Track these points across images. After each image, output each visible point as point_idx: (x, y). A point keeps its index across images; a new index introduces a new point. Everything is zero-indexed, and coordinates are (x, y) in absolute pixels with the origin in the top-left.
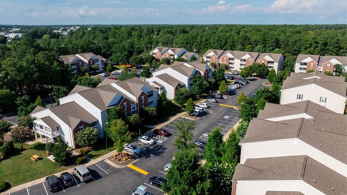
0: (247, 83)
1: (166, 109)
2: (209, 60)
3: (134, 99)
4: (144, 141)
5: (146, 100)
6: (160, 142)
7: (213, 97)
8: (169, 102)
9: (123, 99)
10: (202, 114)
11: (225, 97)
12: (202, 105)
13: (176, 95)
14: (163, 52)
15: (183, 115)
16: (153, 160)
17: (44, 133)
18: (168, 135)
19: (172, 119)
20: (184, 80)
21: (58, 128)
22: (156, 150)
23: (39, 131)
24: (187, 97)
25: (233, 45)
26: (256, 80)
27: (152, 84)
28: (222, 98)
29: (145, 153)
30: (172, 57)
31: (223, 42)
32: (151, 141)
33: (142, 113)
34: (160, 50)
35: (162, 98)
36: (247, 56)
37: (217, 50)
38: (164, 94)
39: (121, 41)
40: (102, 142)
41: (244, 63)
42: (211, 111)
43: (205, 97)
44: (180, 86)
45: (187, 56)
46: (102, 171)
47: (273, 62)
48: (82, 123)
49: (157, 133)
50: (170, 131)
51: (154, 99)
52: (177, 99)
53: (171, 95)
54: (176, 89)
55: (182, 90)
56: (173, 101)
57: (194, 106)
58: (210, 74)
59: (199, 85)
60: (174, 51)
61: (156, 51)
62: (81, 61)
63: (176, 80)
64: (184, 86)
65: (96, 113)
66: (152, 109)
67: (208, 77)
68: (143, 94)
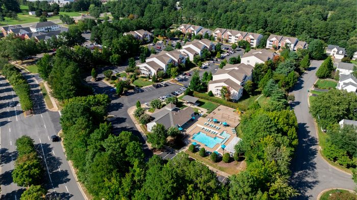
0: (235, 52)
1: (189, 65)
2: (216, 35)
3: (176, 60)
4: (181, 76)
5: (181, 61)
6: (187, 77)
7: (213, 60)
8: (191, 62)
9: (172, 61)
10: (205, 68)
11: (219, 60)
12: (206, 64)
13: (194, 59)
14: (187, 28)
15: (197, 68)
16: (184, 82)
17: (145, 72)
18: (190, 75)
19: (192, 70)
20: (198, 51)
21: (150, 71)
22: (185, 80)
23: (143, 72)
24: (199, 60)
25: (236, 22)
26: (240, 50)
27: (182, 53)
28: (217, 61)
29: (182, 80)
30: (193, 32)
31: (229, 20)
32: (184, 77)
33: (179, 66)
34: (185, 27)
35: (188, 61)
36: (239, 35)
37: (222, 29)
38: (188, 58)
39: (155, 14)
40: (167, 76)
41: (237, 39)
42: (210, 67)
43: (208, 60)
44: (196, 54)
45: (202, 32)
46: (168, 84)
47: (253, 40)
48: (159, 69)
49: (185, 74)
50: (191, 74)
51: (184, 61)
52: (194, 61)
53: (191, 59)
54: (194, 56)
55: (197, 56)
56: (192, 62)
57: (202, 64)
58: (213, 47)
59: (206, 54)
60: (194, 28)
61: (182, 27)
62: (139, 36)
63: (194, 51)
64: (198, 54)
65: (163, 66)
66: (183, 65)
67: (212, 49)
68: (180, 58)
